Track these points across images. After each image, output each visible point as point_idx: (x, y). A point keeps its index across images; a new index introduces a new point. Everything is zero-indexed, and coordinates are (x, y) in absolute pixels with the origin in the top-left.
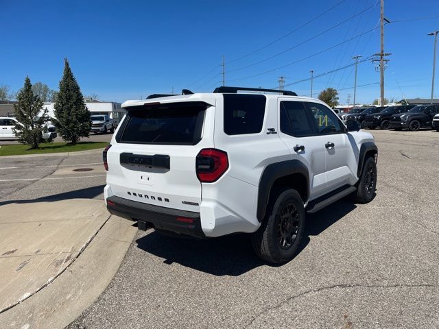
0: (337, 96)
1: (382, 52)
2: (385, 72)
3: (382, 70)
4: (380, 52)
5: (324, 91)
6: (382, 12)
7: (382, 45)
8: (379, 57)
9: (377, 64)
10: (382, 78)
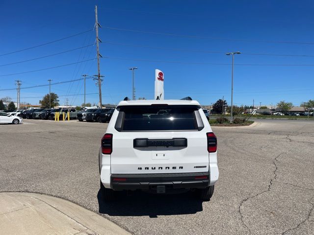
0: (57, 99)
1: (99, 74)
2: (101, 87)
3: (100, 86)
4: (97, 74)
5: (48, 95)
6: (98, 50)
7: (99, 70)
8: (97, 78)
9: (96, 81)
10: (100, 90)
